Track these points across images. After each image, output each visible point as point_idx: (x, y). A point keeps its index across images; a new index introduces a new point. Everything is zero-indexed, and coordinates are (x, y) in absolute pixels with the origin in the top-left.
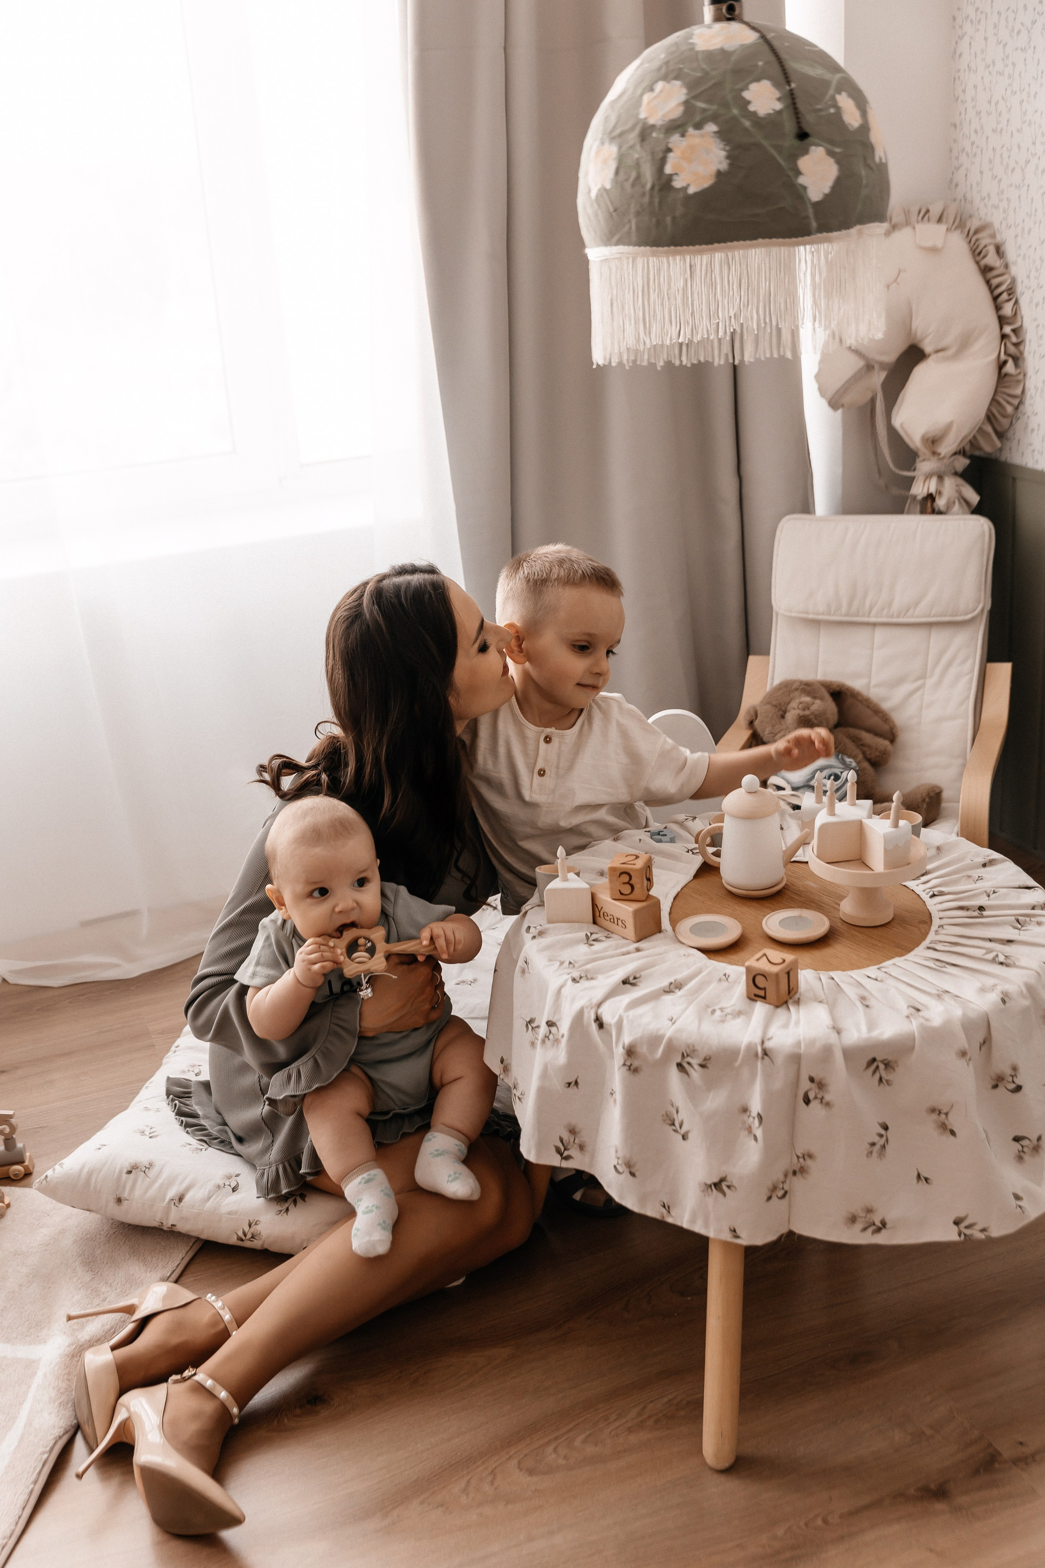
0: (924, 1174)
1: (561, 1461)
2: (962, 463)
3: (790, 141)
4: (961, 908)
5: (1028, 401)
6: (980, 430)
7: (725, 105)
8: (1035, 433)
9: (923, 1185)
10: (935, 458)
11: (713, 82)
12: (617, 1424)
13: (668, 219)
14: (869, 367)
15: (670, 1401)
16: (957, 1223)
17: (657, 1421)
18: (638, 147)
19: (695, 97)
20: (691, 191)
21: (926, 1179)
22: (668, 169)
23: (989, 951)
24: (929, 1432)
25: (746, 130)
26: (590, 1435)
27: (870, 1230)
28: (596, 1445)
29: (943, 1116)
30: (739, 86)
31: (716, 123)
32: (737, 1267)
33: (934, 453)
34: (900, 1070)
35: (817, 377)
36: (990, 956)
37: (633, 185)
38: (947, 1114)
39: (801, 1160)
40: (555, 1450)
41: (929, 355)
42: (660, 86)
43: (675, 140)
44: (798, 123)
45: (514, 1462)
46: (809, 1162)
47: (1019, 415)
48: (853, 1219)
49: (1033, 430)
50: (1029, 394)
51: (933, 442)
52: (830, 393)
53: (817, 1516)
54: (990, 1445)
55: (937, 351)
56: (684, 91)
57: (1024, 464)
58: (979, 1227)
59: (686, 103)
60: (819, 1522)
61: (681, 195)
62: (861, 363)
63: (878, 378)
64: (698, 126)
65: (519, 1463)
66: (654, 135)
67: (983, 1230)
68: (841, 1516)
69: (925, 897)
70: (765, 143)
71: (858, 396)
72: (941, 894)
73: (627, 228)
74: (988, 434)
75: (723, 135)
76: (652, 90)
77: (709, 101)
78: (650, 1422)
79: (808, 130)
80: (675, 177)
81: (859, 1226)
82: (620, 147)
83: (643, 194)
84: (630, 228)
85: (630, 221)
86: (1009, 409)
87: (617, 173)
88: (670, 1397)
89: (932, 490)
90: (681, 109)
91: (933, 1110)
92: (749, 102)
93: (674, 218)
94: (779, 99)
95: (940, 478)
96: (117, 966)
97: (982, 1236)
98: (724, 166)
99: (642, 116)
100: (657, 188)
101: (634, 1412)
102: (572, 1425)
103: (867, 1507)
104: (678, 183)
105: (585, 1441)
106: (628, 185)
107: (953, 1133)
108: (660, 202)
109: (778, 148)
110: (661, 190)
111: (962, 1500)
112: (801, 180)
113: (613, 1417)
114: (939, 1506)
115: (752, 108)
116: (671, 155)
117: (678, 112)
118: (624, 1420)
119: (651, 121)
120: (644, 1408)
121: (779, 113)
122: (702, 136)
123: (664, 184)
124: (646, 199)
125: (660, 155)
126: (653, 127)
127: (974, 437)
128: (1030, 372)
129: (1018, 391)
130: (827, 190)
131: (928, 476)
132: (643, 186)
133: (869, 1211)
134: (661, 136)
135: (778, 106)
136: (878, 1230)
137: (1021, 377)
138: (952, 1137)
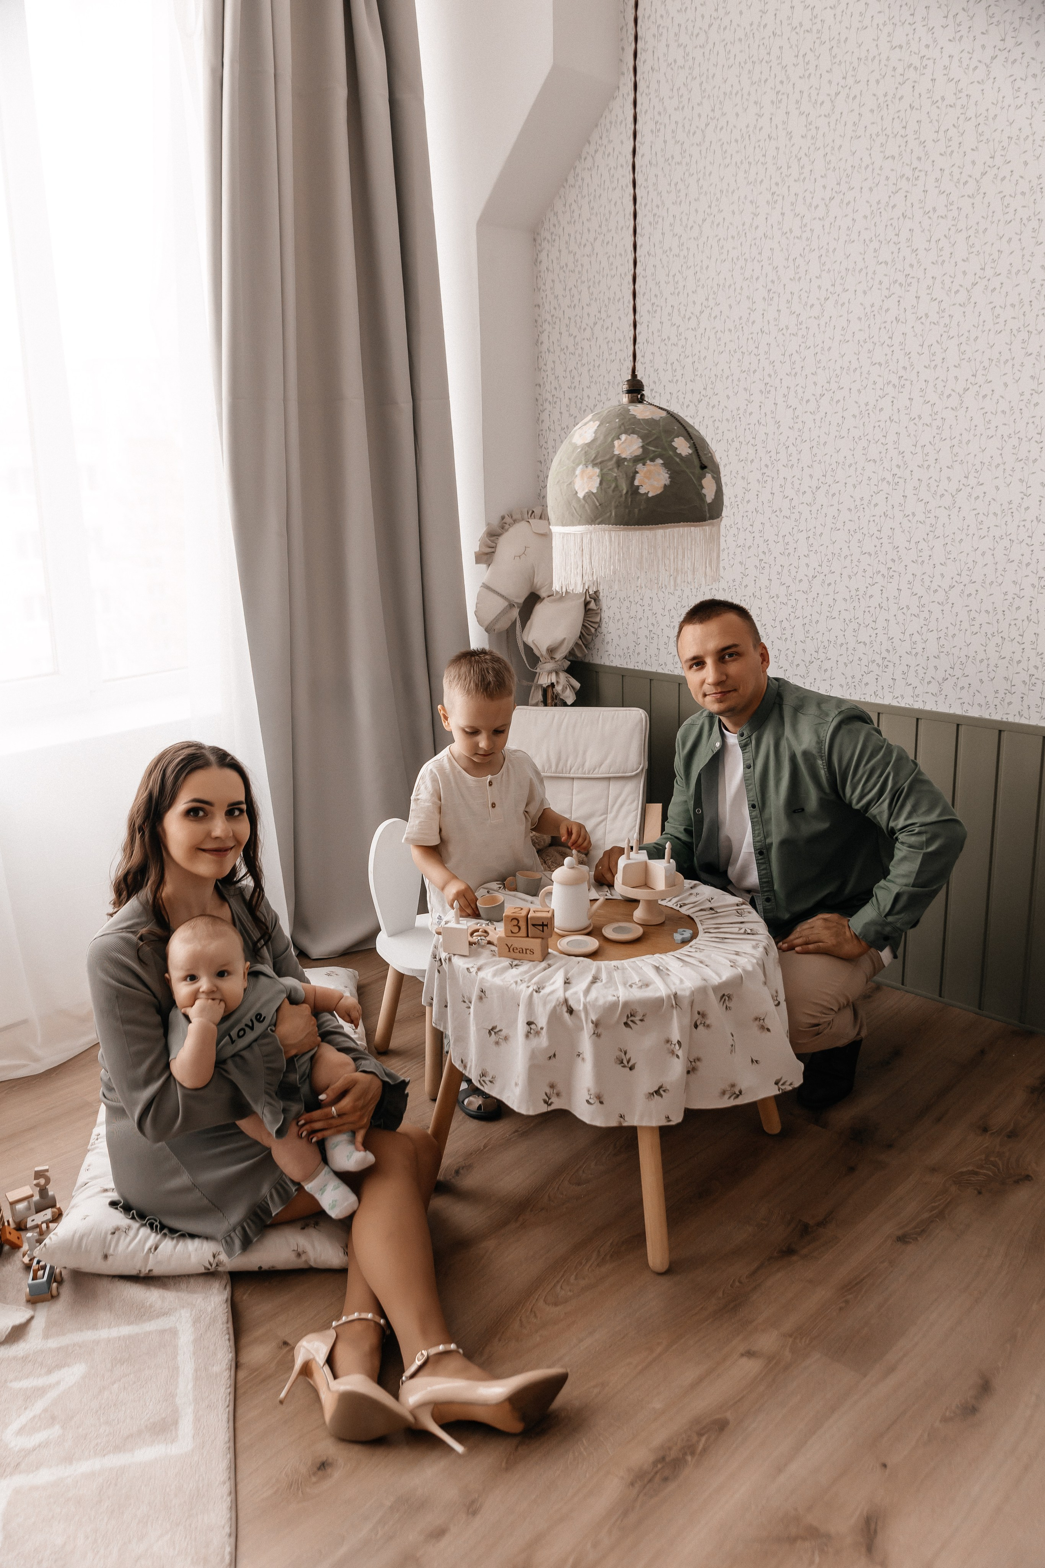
0: (754, 1059)
1: (570, 1294)
2: (567, 664)
3: (698, 470)
4: (701, 910)
5: (603, 625)
6: (577, 644)
7: (665, 449)
8: (610, 644)
9: (755, 1065)
10: (553, 661)
11: (655, 436)
12: (589, 1265)
13: (636, 510)
14: (511, 606)
15: (611, 1244)
16: (777, 1083)
17: (612, 1256)
18: (616, 470)
19: (648, 444)
20: (650, 495)
21: (756, 1061)
22: (636, 483)
23: (740, 929)
24: (765, 1222)
25: (678, 464)
26: (577, 1275)
27: (733, 1097)
28: (584, 1279)
29: (762, 1021)
30: (669, 439)
31: (661, 459)
32: (657, 1139)
33: (552, 658)
34: (735, 999)
35: (476, 613)
36: (742, 931)
37: (613, 491)
38: (763, 1020)
39: (693, 1063)
40: (561, 1287)
41: (544, 598)
42: (623, 437)
43: (640, 467)
44: (700, 460)
45: (541, 1303)
46: (698, 1063)
47: (598, 634)
48: (724, 1093)
49: (608, 643)
50: (604, 621)
51: (551, 651)
52: (486, 623)
53: (734, 1281)
54: (800, 1221)
55: (549, 596)
56: (640, 440)
57: (602, 663)
58: (788, 1083)
59: (643, 447)
60: (737, 1284)
61: (645, 497)
62: (506, 604)
63: (515, 613)
64: (652, 460)
65: (544, 1301)
66: (626, 463)
67: (791, 1084)
68: (747, 1277)
69: (677, 908)
70: (687, 471)
71: (504, 624)
72: (685, 904)
73: (608, 514)
74: (581, 646)
75: (665, 465)
76: (619, 438)
77: (656, 447)
78: (608, 1257)
79: (706, 464)
80: (641, 487)
81: (727, 1096)
82: (601, 470)
83: (621, 496)
84: (611, 514)
85: (611, 511)
86: (593, 630)
87: (601, 483)
88: (611, 1241)
89: (554, 680)
90: (641, 450)
91: (756, 1019)
92: (677, 448)
93: (640, 510)
94: (689, 447)
95: (557, 673)
96: (24, 1066)
97: (790, 1088)
98: (668, 482)
99: (616, 452)
100: (630, 493)
101: (595, 1255)
102: (562, 1273)
103: (758, 1268)
104: (642, 491)
105: (576, 1279)
106: (610, 491)
107: (768, 1030)
108: (632, 501)
109: (693, 473)
110: (632, 494)
111: (805, 1251)
112: (704, 491)
113: (584, 1262)
114: (795, 1258)
115: (678, 452)
116: (638, 475)
117: (639, 452)
118: (590, 1263)
119: (623, 456)
120: (599, 1251)
121: (690, 454)
122: (655, 465)
123: (634, 491)
124: (623, 499)
125: (631, 475)
126: (625, 459)
127: (573, 649)
128: (604, 607)
129: (598, 620)
130: (713, 497)
131: (550, 673)
132: (621, 491)
133: (733, 1086)
134: (631, 464)
135: (690, 451)
136: (738, 1096)
137: (599, 611)
138: (769, 1033)
